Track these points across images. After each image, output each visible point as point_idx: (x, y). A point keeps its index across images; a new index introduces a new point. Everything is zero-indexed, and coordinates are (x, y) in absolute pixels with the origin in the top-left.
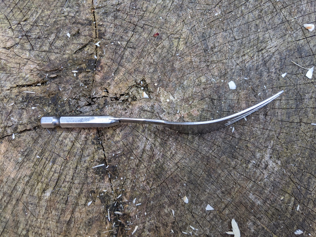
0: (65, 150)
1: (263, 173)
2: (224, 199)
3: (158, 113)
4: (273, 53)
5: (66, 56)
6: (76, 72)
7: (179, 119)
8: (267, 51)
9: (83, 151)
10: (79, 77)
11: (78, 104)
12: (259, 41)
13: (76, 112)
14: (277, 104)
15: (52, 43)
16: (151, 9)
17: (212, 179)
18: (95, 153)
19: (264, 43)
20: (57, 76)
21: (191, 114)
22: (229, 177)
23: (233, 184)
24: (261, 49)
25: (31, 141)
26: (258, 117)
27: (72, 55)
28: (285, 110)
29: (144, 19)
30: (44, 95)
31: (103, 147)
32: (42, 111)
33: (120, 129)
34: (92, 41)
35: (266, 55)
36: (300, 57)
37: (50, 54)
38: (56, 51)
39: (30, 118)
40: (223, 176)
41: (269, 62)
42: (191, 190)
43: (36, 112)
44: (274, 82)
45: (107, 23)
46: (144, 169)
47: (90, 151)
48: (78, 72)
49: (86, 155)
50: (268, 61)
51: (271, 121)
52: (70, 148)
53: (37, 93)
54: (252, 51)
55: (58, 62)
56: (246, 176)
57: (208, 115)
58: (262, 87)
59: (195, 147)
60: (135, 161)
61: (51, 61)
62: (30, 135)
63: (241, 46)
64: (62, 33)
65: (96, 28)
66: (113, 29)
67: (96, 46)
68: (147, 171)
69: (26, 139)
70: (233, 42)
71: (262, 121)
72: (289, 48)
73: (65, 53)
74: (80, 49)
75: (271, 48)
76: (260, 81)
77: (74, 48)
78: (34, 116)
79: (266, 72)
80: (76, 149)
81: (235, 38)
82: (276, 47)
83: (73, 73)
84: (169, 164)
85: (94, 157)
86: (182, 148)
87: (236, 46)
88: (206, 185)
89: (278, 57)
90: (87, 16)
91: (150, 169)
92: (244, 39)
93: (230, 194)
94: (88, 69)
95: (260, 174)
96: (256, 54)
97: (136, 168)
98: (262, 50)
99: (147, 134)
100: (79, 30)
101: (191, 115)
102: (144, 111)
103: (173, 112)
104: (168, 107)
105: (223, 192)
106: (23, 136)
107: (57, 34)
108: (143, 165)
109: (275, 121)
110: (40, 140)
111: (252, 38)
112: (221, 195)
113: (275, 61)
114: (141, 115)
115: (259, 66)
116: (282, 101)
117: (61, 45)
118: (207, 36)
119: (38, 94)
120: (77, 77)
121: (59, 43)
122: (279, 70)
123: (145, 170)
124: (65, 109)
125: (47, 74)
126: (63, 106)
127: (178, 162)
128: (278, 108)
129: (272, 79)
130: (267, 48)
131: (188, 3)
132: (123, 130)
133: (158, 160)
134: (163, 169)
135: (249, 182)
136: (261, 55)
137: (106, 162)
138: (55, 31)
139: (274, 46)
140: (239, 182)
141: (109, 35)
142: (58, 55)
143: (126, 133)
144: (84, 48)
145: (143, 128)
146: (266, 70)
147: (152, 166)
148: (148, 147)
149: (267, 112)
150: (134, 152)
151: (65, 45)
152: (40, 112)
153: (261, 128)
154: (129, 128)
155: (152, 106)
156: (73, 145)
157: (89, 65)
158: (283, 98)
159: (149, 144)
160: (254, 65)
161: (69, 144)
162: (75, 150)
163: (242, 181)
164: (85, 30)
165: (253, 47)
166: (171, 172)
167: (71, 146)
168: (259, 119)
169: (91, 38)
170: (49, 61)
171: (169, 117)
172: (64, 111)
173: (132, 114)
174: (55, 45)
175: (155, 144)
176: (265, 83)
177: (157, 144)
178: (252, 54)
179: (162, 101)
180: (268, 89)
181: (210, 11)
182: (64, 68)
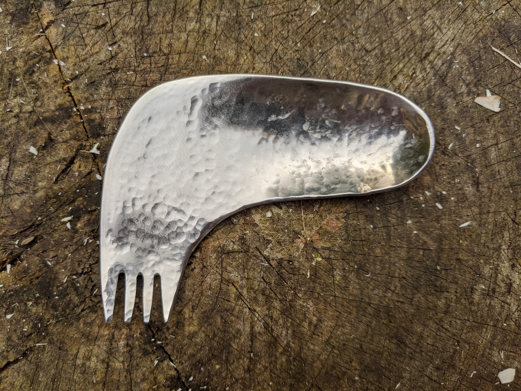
0: (95, 381)
1: (507, 303)
2: (444, 381)
3: (258, 250)
4: (452, 54)
5: (41, 194)
6: (69, 218)
7: (305, 249)
8: (439, 54)
9: (130, 374)
10: (77, 227)
11: (92, 282)
12: (417, 40)
13: (93, 299)
14: (493, 154)
15: (7, 176)
16: (177, 45)
17: (408, 350)
18: (155, 371)
19: (428, 40)
20: (36, 238)
21: (326, 229)
22: (442, 334)
23: (454, 345)
24: (426, 54)
25: (26, 382)
26: (464, 194)
27: (51, 188)
28: (511, 162)
29: (170, 70)
30: (22, 285)
31: (167, 353)
32: (27, 317)
33: (191, 307)
34: (82, 147)
35: (440, 63)
36: (509, 44)
37: (9, 200)
38: (19, 189)
39: (9, 339)
40: (428, 336)
41: (449, 75)
42: (372, 384)
43: (16, 323)
44: (473, 112)
45: (101, 103)
46: (265, 374)
47: (145, 369)
48: (74, 218)
49: (139, 381)
50: (447, 74)
51: (491, 192)
52: (104, 375)
53: (7, 285)
54: (409, 65)
55: (29, 210)
56: (476, 320)
57: (361, 222)
58: (451, 129)
59: (355, 296)
60: (241, 362)
61: (15, 214)
62: (19, 373)
63: (382, 61)
64: (19, 150)
65: (81, 119)
66: (117, 111)
67: (93, 154)
68: (271, 375)
69: (14, 382)
70: (365, 58)
71: (473, 198)
72: (481, 34)
73: (36, 188)
74: (64, 171)
75: (444, 45)
76: (443, 120)
77: (52, 173)
78: (15, 331)
79: (450, 96)
80: (117, 373)
81: (365, 49)
82: (453, 40)
83: (65, 223)
84: (312, 347)
85: (155, 378)
86: (328, 306)
87: (373, 64)
88: (401, 365)
89: (465, 58)
90: (59, 101)
91: (277, 370)
92: (384, 45)
93: (454, 367)
94: (91, 206)
95: (502, 307)
96: (418, 67)
97: (247, 376)
98: (428, 55)
99: (248, 300)
100: (50, 134)
101: (326, 232)
102: (229, 253)
103: (288, 238)
104: (274, 229)
105: (438, 369)
106: (7, 377)
107: (10, 155)
108: (259, 366)
109: (499, 190)
110: (41, 375)
111: (400, 37)
112: (435, 374)
113: (460, 69)
114: (224, 264)
115: (433, 90)
116: (500, 146)
117: (25, 175)
118: (308, 63)
119: (9, 286)
120: (74, 229)
121: (19, 172)
122: (476, 85)
123: (267, 374)
124: (70, 300)
125: (16, 241)
126: (65, 296)
127: (331, 337)
128: (496, 162)
129: (467, 106)
130: (437, 47)
131: (248, 10)
132: (197, 307)
133: (287, 346)
134: (303, 361)
135: (485, 330)
136: (429, 66)
137: (183, 383)
138: (6, 151)
139: (449, 40)
140: (463, 337)
141: (111, 125)
142: (24, 197)
143: (205, 312)
144: (70, 166)
145: (237, 289)
146: (449, 94)
147: (279, 362)
148: (259, 328)
149: (478, 177)
150: (233, 345)
151: (33, 172)
152: (24, 320)
153: (477, 214)
154: (207, 299)
155: (242, 239)
156: (108, 365)
157: (90, 197)
158: (501, 139)
159: (260, 319)
160: (421, 91)
161: (99, 367)
162: (115, 377)
163: (470, 334)
164: (61, 131)
165: (408, 55)
166: (321, 361)
167: (104, 370)
168: (466, 197)
169: (79, 143)
170: (11, 214)
171: (282, 250)
172: (69, 304)
173: (205, 269)
174: (13, 179)
175: (270, 315)
176: (455, 120)
177: (276, 314)
178: (410, 70)
179: (257, 222)
180: (466, 130)
181: (298, 12)
182: (44, 218)
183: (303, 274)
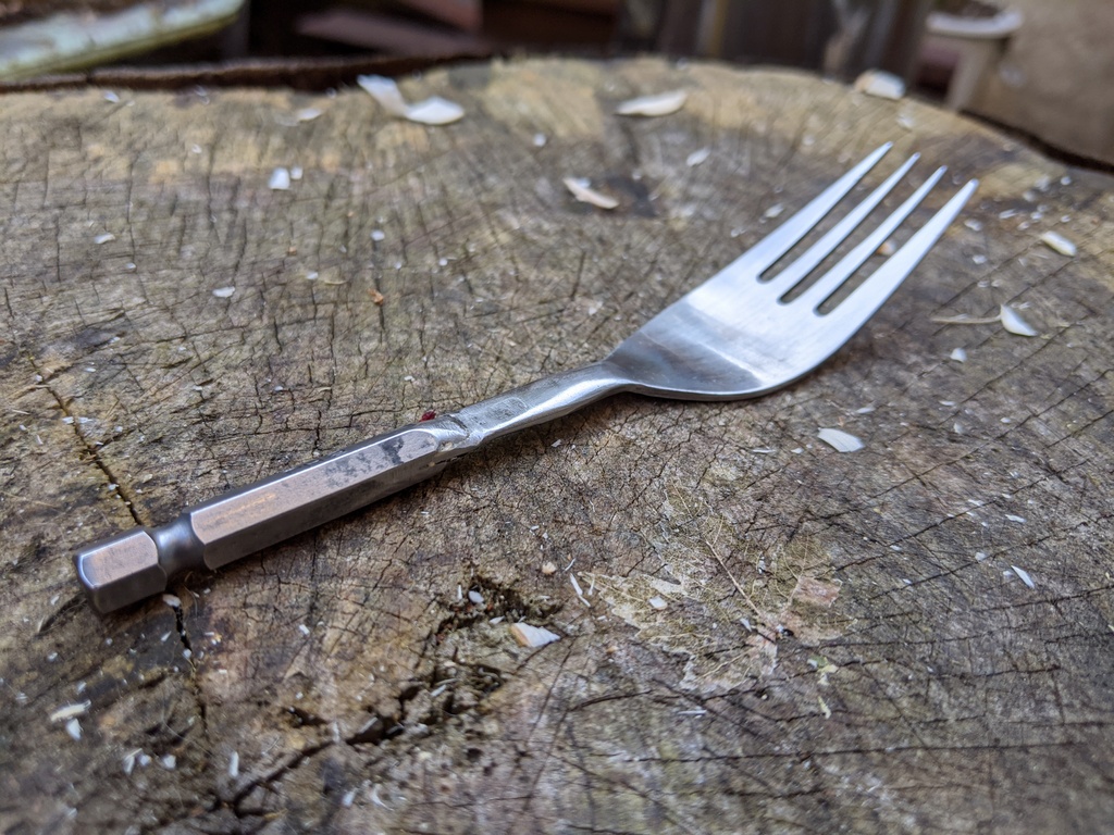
7: (783, 654)
10: (102, 727)
14: (1042, 430)
16: (349, 372)
26: (1045, 492)
27: (25, 648)
28: (1084, 436)
29: (339, 404)
44: (956, 382)
45: (179, 467)
48: (92, 709)
51: (1092, 481)
57: (878, 578)
58: (937, 408)
59: (975, 737)
65: (126, 500)
66: (218, 476)
71: (1069, 496)
74: (68, 606)
76: (912, 398)
77: (32, 614)
90: (69, 478)
100: (38, 537)
101: (814, 609)
103: (726, 642)
104: (683, 629)
120: (91, 736)
122: (930, 352)
128: (1058, 439)
129: (940, 377)
149: (1047, 463)
153: (1099, 519)
155: (607, 667)
157: (144, 650)
158: (1036, 409)
164: (70, 528)
168: (1053, 496)
171: (725, 668)
173: (525, 761)
176: (934, 395)
179: (633, 622)
183: (813, 715)
